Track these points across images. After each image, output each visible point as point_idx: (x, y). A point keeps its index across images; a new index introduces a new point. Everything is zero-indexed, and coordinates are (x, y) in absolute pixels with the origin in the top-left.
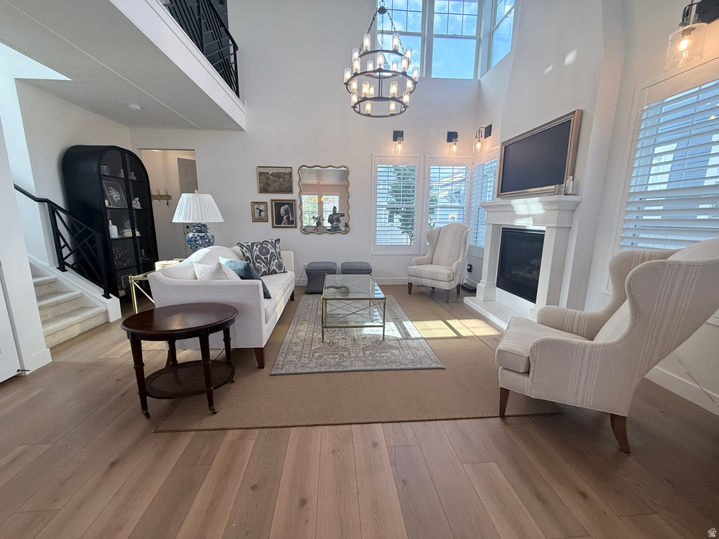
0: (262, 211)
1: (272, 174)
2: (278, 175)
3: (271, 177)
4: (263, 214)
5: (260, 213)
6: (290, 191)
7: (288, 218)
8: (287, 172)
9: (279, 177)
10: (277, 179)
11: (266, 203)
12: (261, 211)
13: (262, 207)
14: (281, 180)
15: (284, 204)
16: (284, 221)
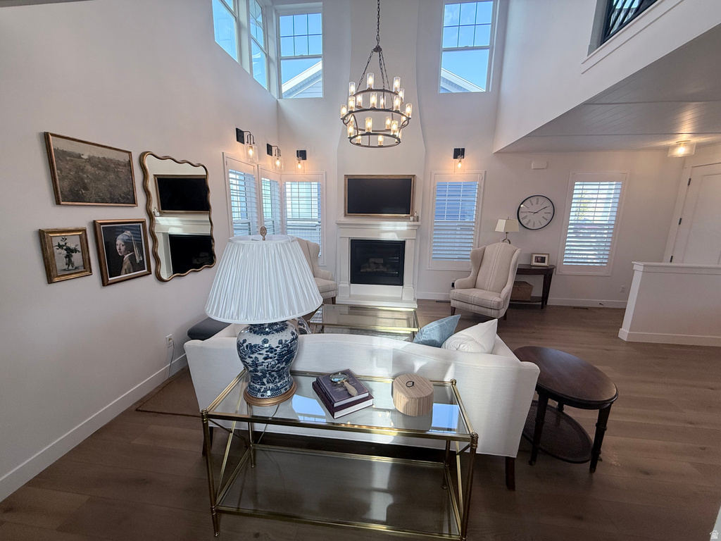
0: (75, 251)
1: (90, 160)
2: (105, 166)
3: (89, 167)
4: (77, 258)
5: (68, 257)
6: (131, 200)
7: (132, 258)
8: (121, 160)
9: (107, 169)
10: (102, 173)
11: (85, 231)
12: (70, 252)
13: (73, 242)
14: (112, 176)
15: (122, 230)
16: (125, 267)
